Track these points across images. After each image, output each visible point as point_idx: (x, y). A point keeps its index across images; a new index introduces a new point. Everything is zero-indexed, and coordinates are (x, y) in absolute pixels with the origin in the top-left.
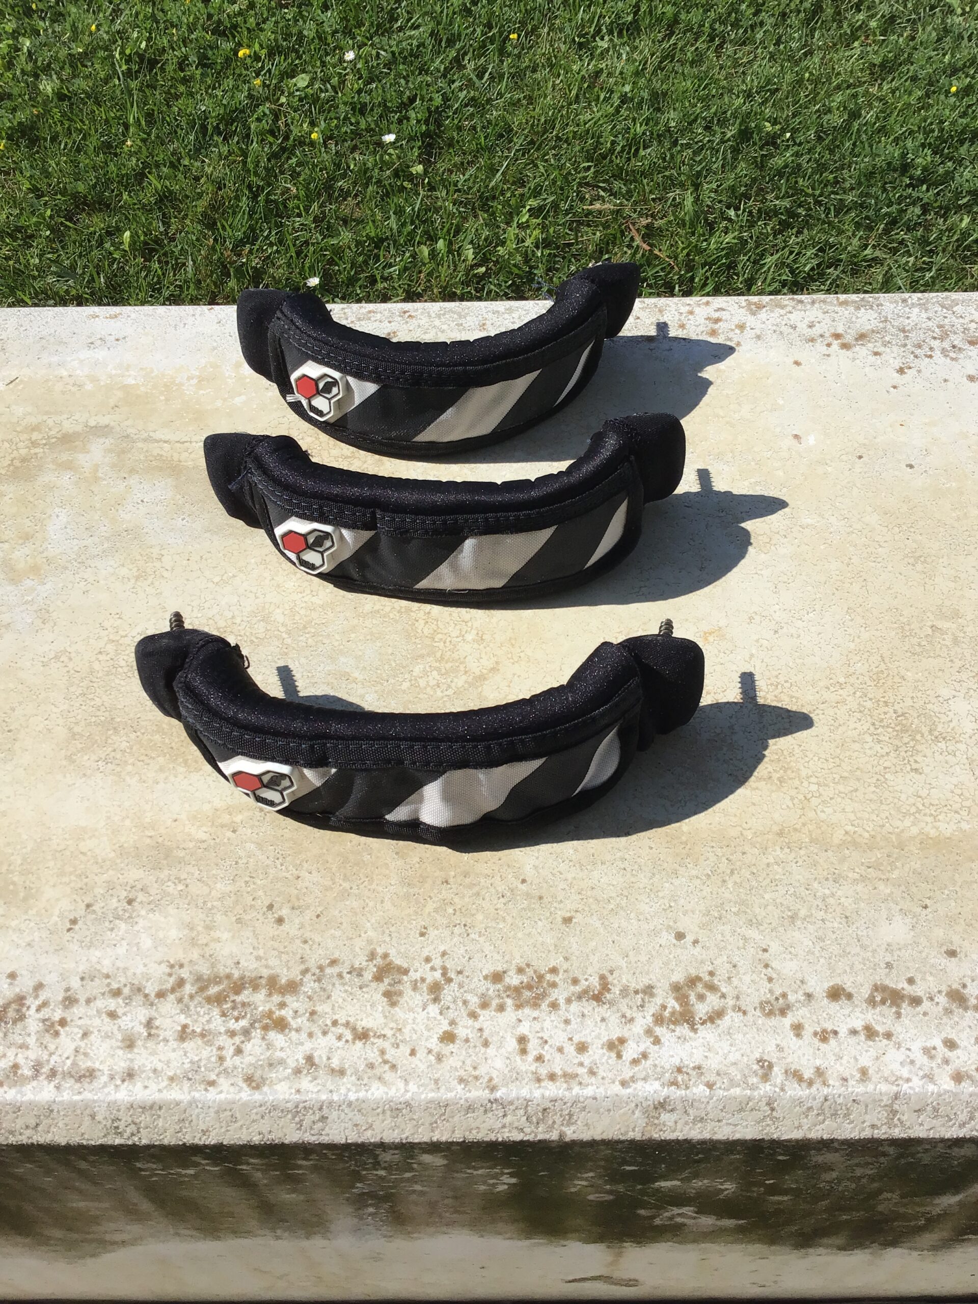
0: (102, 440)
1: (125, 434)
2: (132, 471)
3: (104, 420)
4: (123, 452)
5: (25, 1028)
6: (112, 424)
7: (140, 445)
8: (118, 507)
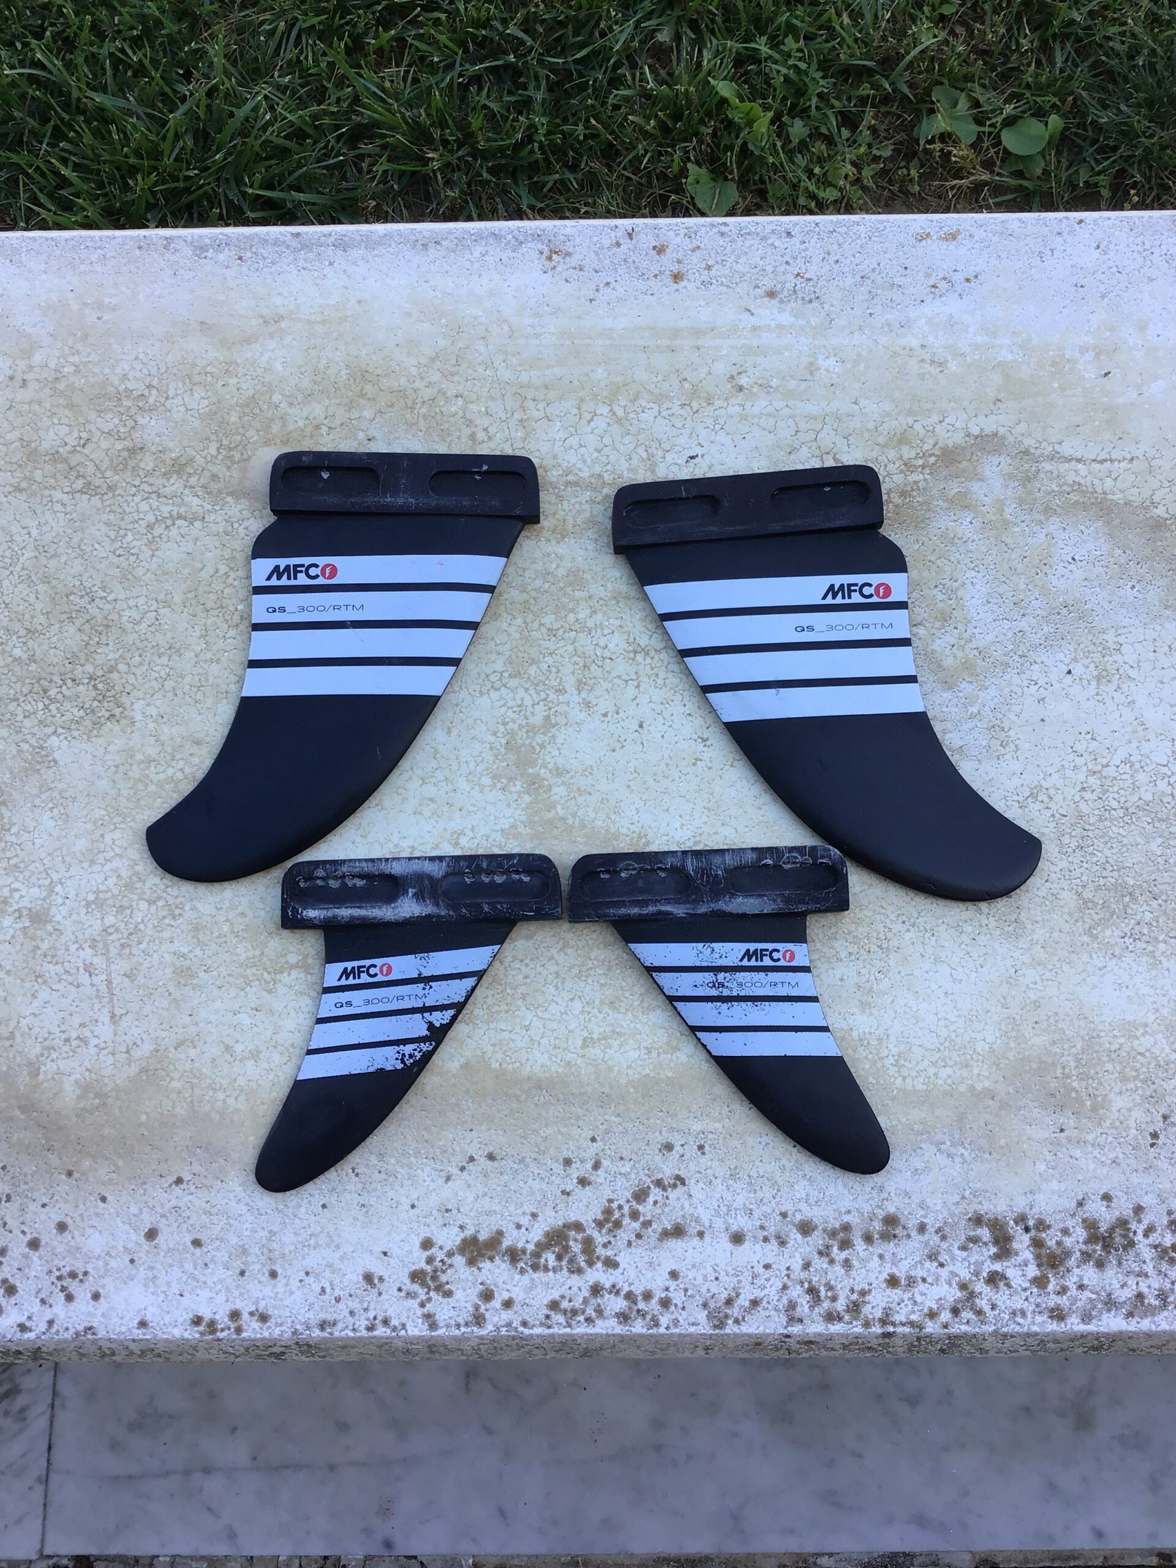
0: (995, 460)
1: (1022, 449)
2: (1048, 510)
3: (990, 425)
4: (1028, 479)
5: (1138, 1255)
6: (1002, 431)
7: (1047, 466)
8: (1046, 569)
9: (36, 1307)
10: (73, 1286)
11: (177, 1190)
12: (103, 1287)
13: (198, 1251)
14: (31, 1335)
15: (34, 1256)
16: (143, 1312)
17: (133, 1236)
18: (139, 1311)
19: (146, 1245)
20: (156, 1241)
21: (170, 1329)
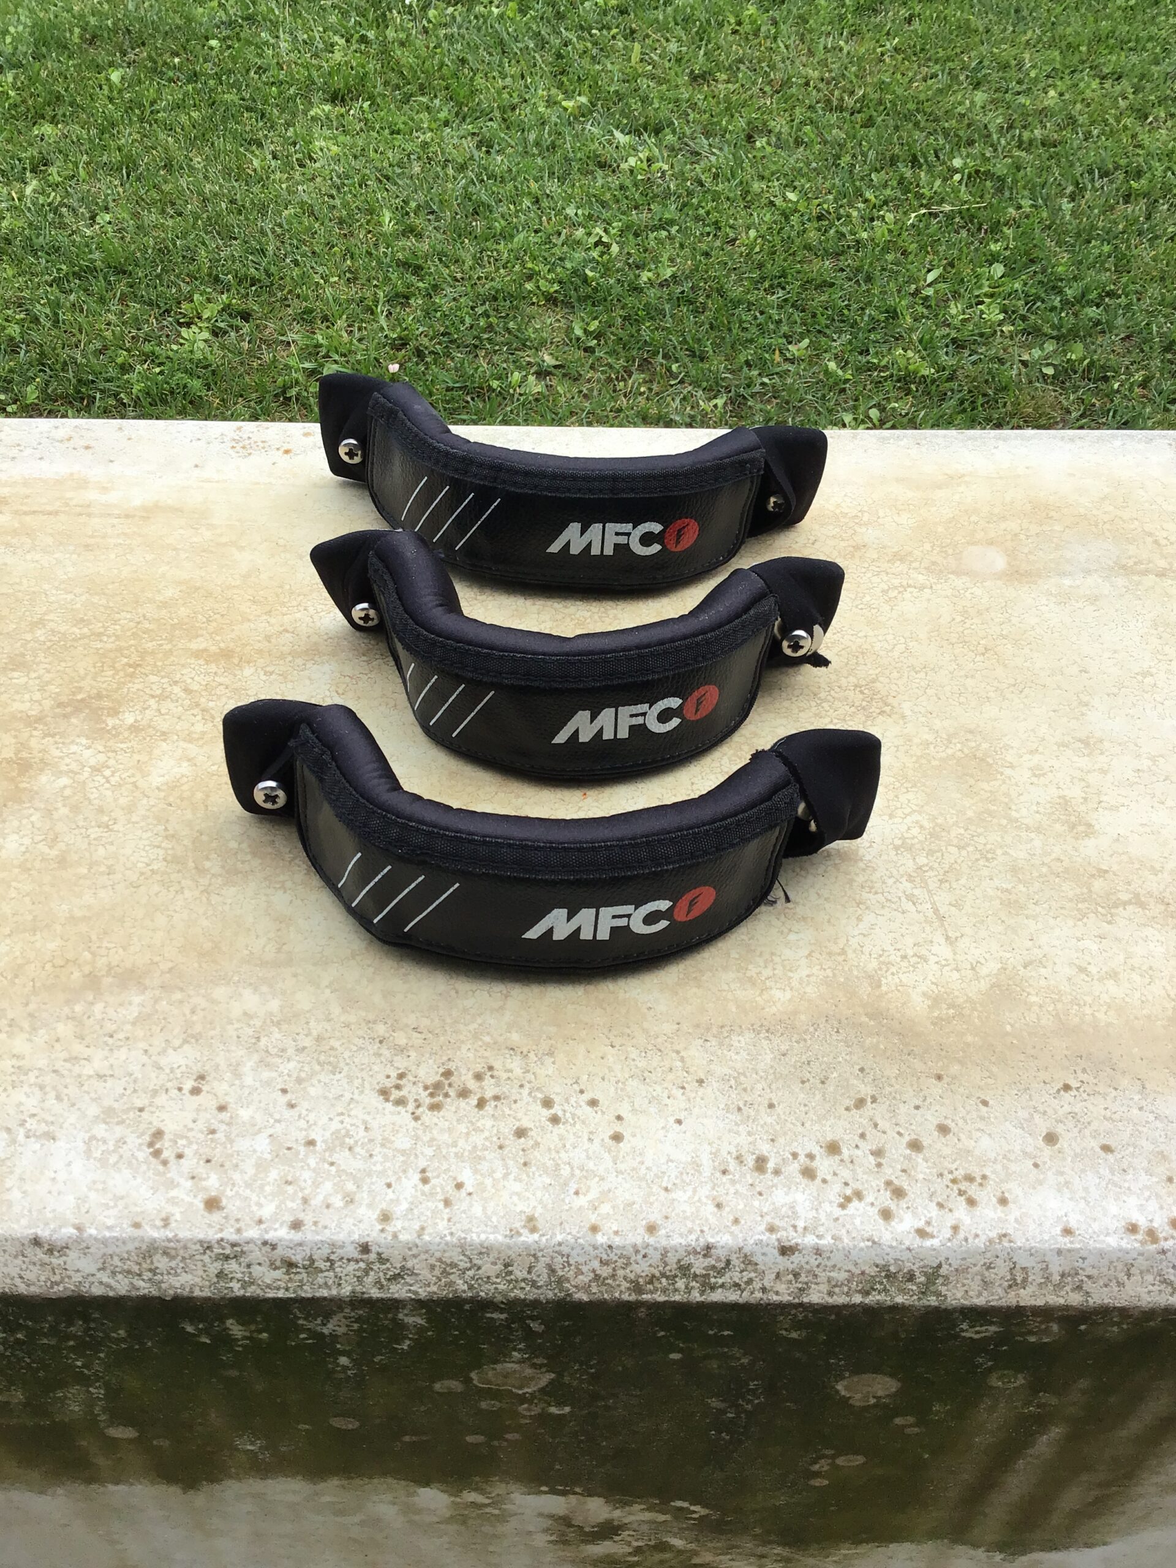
9: (934, 1212)
10: (973, 1190)
11: (1067, 1096)
12: (1009, 1191)
13: (1110, 1156)
14: (935, 1242)
15: (919, 1158)
16: (1065, 1219)
17: (1030, 1140)
18: (1059, 1218)
19: (1047, 1151)
20: (1058, 1146)
21: (1102, 1237)
